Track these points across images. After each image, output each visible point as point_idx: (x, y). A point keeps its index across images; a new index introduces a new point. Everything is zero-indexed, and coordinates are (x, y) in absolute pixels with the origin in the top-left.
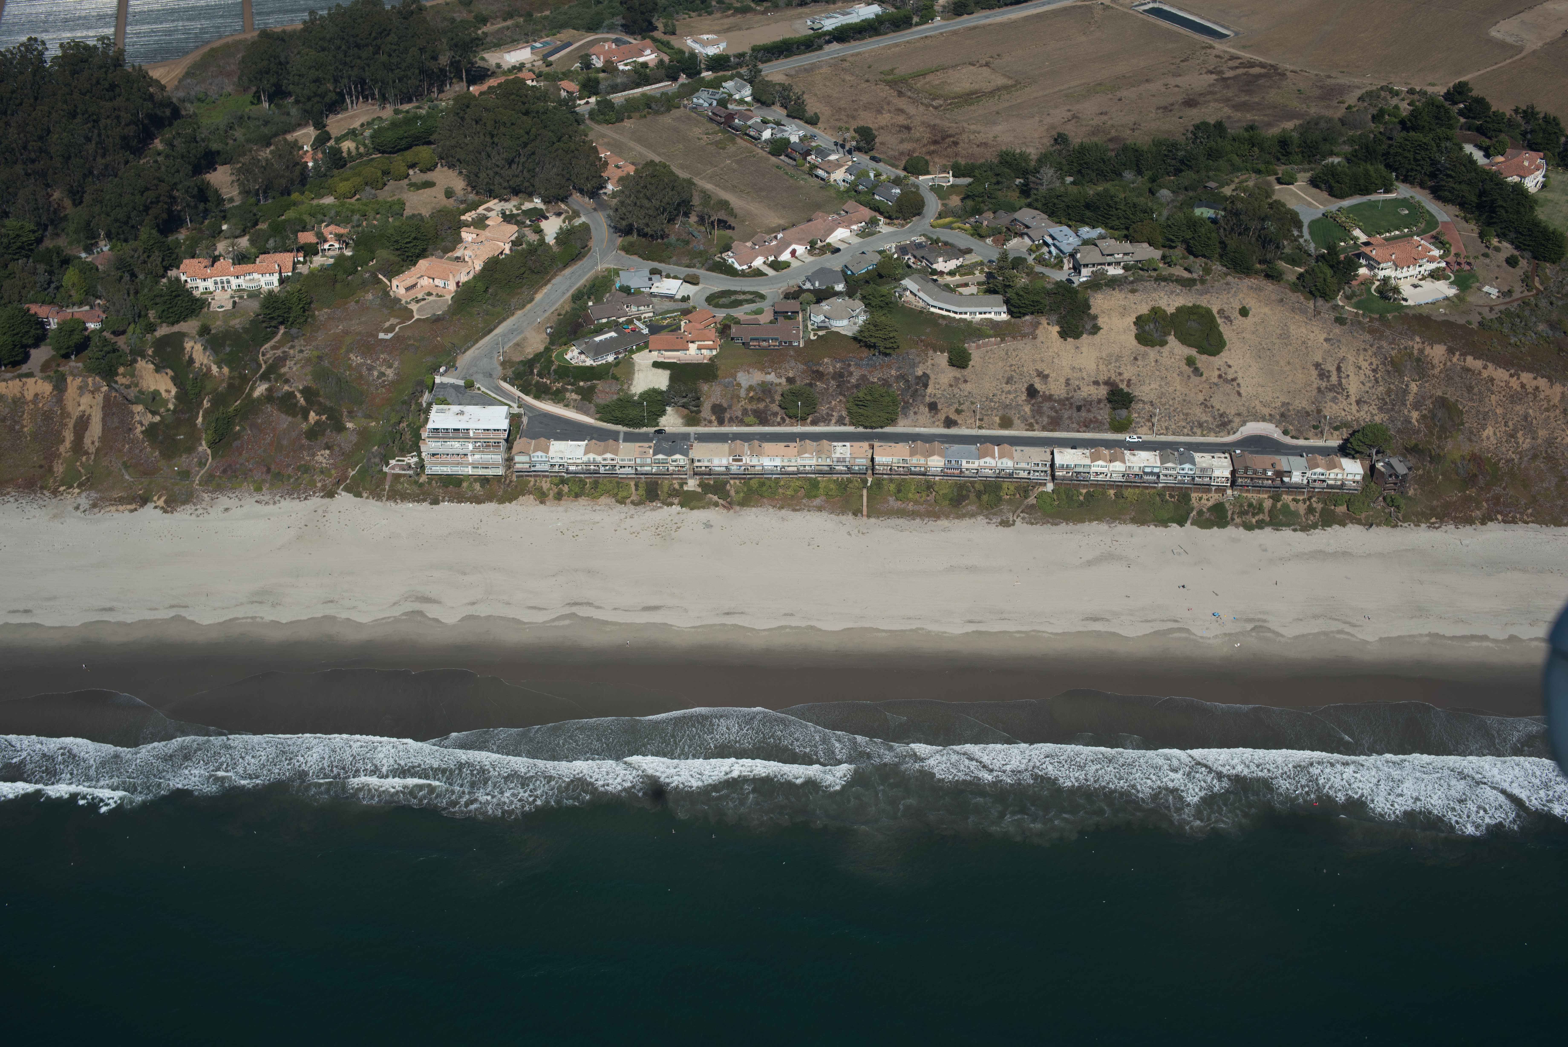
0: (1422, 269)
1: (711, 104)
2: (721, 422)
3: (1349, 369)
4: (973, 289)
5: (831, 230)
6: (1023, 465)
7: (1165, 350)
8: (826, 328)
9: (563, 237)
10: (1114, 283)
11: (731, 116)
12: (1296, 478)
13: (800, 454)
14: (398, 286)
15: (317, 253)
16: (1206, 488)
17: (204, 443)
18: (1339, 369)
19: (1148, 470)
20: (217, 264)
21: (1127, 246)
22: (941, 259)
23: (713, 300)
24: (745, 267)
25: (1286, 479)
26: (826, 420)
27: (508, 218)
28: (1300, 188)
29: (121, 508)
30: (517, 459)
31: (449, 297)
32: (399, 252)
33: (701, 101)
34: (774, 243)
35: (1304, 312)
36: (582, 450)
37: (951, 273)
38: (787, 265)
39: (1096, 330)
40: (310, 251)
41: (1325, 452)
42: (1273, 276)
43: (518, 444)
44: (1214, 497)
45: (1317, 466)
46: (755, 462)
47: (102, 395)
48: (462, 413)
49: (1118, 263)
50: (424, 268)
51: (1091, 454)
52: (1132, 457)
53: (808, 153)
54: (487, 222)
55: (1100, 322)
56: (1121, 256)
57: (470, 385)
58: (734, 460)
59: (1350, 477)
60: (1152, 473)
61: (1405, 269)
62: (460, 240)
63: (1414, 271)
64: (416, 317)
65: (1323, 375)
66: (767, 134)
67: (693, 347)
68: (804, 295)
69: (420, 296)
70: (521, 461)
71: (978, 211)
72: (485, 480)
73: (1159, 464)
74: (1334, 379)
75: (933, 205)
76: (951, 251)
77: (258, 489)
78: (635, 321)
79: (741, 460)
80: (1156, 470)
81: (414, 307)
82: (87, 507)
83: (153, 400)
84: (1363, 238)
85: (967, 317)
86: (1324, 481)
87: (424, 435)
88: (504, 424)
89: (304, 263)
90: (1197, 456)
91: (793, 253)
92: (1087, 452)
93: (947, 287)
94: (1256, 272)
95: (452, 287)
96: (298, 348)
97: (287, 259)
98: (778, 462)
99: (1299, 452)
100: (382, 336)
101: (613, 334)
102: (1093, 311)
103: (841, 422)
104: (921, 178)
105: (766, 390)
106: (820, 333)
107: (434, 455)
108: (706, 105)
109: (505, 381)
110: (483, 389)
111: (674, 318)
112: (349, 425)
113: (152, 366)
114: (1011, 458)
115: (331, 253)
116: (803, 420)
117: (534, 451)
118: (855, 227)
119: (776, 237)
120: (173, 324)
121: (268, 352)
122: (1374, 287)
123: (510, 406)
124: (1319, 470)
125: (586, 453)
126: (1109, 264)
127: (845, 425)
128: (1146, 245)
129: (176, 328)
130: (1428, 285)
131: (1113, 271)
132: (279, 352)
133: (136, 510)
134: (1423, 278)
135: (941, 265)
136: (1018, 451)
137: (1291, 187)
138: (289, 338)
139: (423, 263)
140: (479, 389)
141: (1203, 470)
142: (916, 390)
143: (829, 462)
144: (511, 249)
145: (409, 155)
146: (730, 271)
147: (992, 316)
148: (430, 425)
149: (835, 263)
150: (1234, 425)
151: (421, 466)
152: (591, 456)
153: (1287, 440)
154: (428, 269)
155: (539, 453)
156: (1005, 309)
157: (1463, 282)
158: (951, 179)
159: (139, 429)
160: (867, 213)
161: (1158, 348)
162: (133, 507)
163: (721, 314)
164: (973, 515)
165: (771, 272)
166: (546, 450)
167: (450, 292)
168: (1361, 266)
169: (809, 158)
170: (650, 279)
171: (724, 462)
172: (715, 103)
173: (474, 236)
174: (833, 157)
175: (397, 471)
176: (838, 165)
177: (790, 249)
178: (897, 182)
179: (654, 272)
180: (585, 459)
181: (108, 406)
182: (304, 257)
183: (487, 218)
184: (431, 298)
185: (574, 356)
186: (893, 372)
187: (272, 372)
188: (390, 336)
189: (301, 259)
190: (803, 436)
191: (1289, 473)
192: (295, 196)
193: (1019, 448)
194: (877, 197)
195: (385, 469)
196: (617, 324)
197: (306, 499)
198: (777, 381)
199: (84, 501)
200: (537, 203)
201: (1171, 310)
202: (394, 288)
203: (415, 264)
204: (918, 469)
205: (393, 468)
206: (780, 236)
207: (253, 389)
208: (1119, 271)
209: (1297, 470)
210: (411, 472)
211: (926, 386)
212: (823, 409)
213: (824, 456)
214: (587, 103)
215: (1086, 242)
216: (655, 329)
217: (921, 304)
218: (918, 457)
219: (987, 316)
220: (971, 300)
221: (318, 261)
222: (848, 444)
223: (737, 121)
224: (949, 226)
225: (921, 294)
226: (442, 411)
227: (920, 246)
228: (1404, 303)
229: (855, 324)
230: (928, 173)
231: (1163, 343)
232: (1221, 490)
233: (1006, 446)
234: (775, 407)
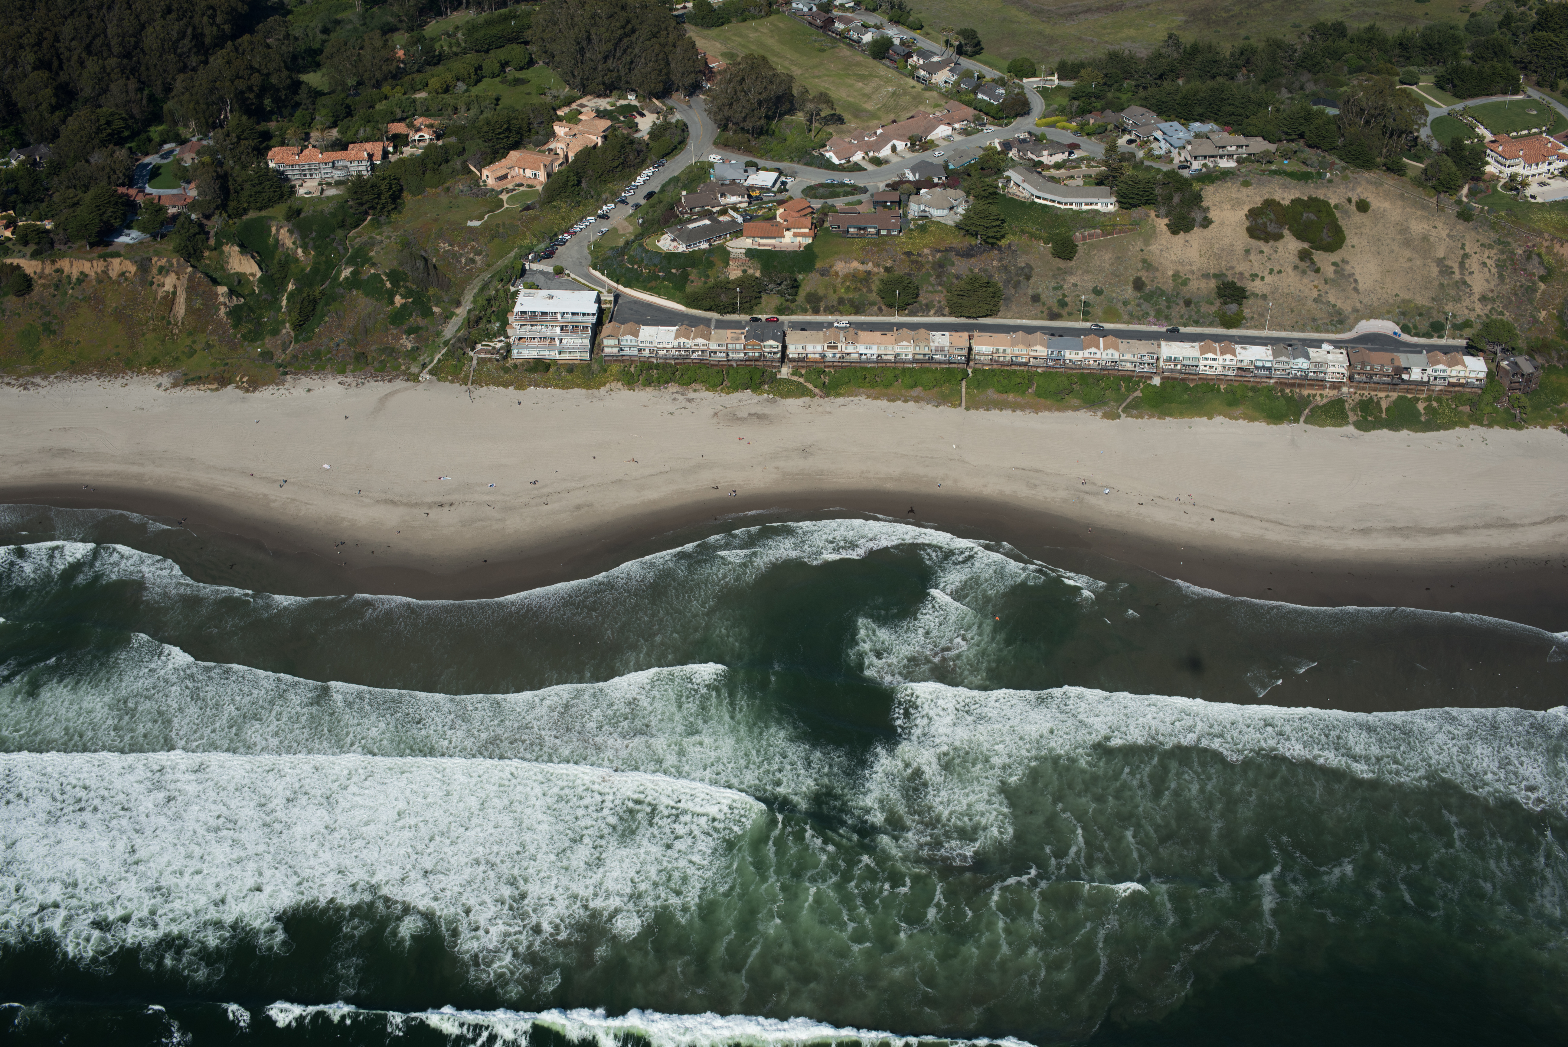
0: (1552, 167)
1: (811, 9)
2: (816, 312)
3: (1473, 264)
4: (1080, 182)
5: (933, 128)
6: (1128, 357)
7: (1280, 244)
8: (927, 217)
9: (656, 132)
10: (1227, 175)
11: (831, 21)
12: (1416, 374)
13: (897, 341)
14: (489, 176)
15: (407, 145)
16: (1321, 383)
17: (288, 325)
18: (1462, 265)
19: (1259, 364)
20: (306, 152)
21: (1242, 139)
22: (1045, 153)
23: (810, 191)
24: (843, 162)
25: (1405, 377)
26: (925, 310)
27: (600, 114)
28: (1422, 89)
29: (202, 387)
30: (606, 342)
31: (540, 188)
32: (491, 144)
33: (801, 6)
34: (874, 138)
35: (1426, 207)
36: (673, 335)
37: (1058, 166)
38: (886, 162)
39: (1206, 223)
40: (399, 141)
41: (1446, 350)
42: (1395, 169)
43: (607, 328)
44: (1330, 393)
45: (1438, 363)
46: (850, 349)
47: (187, 276)
48: (551, 297)
49: (1230, 156)
50: (515, 159)
51: (1201, 347)
52: (1243, 351)
53: (909, 55)
54: (581, 117)
55: (1212, 215)
56: (1234, 148)
57: (559, 271)
58: (829, 347)
59: (1473, 375)
60: (1263, 368)
61: (1534, 167)
62: (553, 134)
63: (1543, 167)
64: (506, 206)
65: (1446, 271)
66: (867, 38)
67: (788, 235)
68: (905, 186)
69: (510, 187)
70: (609, 346)
71: (1083, 112)
72: (571, 368)
73: (1271, 358)
74: (1457, 276)
75: (1038, 104)
76: (1055, 147)
77: (342, 372)
78: (730, 211)
79: (836, 347)
80: (1268, 364)
81: (504, 197)
82: (169, 385)
83: (237, 285)
84: (1489, 136)
85: (1074, 207)
86: (1444, 379)
87: (511, 319)
88: (593, 308)
89: (395, 152)
90: (1312, 352)
91: (894, 149)
92: (1196, 345)
93: (1052, 179)
94: (1377, 166)
95: (542, 177)
96: (385, 234)
97: (376, 148)
98: (875, 350)
99: (1419, 349)
100: (470, 223)
101: (707, 222)
102: (1204, 204)
103: (940, 313)
104: (1025, 80)
105: (863, 280)
106: (920, 222)
107: (520, 338)
108: (806, 9)
109: (595, 268)
111: (770, 209)
112: (436, 309)
113: (237, 248)
114: (1117, 348)
115: (422, 144)
116: (902, 309)
117: (623, 335)
118: (957, 126)
119: (875, 133)
120: (261, 209)
121: (355, 237)
122: (1501, 184)
123: (599, 292)
124: (1440, 367)
125: (676, 338)
126: (1221, 157)
127: (944, 315)
128: (1260, 139)
129: (264, 213)
130: (1558, 183)
131: (1226, 164)
132: (366, 238)
133: (217, 389)
134: (1554, 177)
135: (1046, 158)
136: (1123, 344)
137: (1412, 88)
138: (376, 223)
139: (514, 155)
140: (569, 275)
141: (1318, 364)
142: (1019, 282)
143: (926, 350)
144: (603, 143)
145: (502, 54)
146: (828, 165)
147: (1098, 207)
148: (518, 308)
149: (936, 156)
150: (1351, 321)
151: (508, 349)
152: (682, 340)
153: (1406, 337)
154: (518, 160)
155: (629, 337)
156: (1113, 199)
158: (1056, 81)
159: (223, 310)
160: (970, 112)
161: (1271, 243)
162: (214, 386)
163: (817, 204)
164: (1075, 408)
165: (870, 167)
166: (636, 334)
167: (541, 183)
168: (1487, 163)
169: (910, 60)
170: (746, 171)
171: (819, 348)
172: (815, 9)
173: (567, 129)
174: (935, 59)
175: (483, 355)
176: (939, 66)
177: (889, 146)
178: (1002, 83)
179: (749, 164)
180: (676, 344)
181: (192, 286)
182: (395, 147)
183: (580, 113)
184: (522, 189)
185: (666, 243)
186: (995, 263)
187: (360, 258)
188: (479, 223)
189: (391, 149)
190: (900, 326)
191: (1407, 369)
192: (386, 89)
193: (1125, 341)
194: (980, 96)
195: (471, 353)
196: (711, 213)
197: (390, 381)
198: (876, 270)
199: (166, 380)
200: (632, 99)
201: (1286, 202)
202: (484, 178)
203: (504, 156)
204: (1019, 360)
205: (479, 352)
206: (879, 131)
207: (339, 273)
208: (1232, 164)
209: (1417, 366)
210: (497, 357)
211: (1028, 278)
212: (923, 299)
213: (922, 344)
214: (685, 8)
215: (1197, 136)
216: (749, 217)
217: (1026, 195)
218: (1021, 347)
219: (1094, 207)
220: (1076, 192)
221: (408, 151)
222: (947, 334)
223: (836, 25)
224: (1053, 125)
225: (1025, 185)
226: (529, 295)
227: (1024, 141)
228: (1533, 200)
229: (956, 214)
230: (1034, 75)
231: (1279, 237)
232: (1336, 386)
233: (1110, 338)
234: (873, 296)
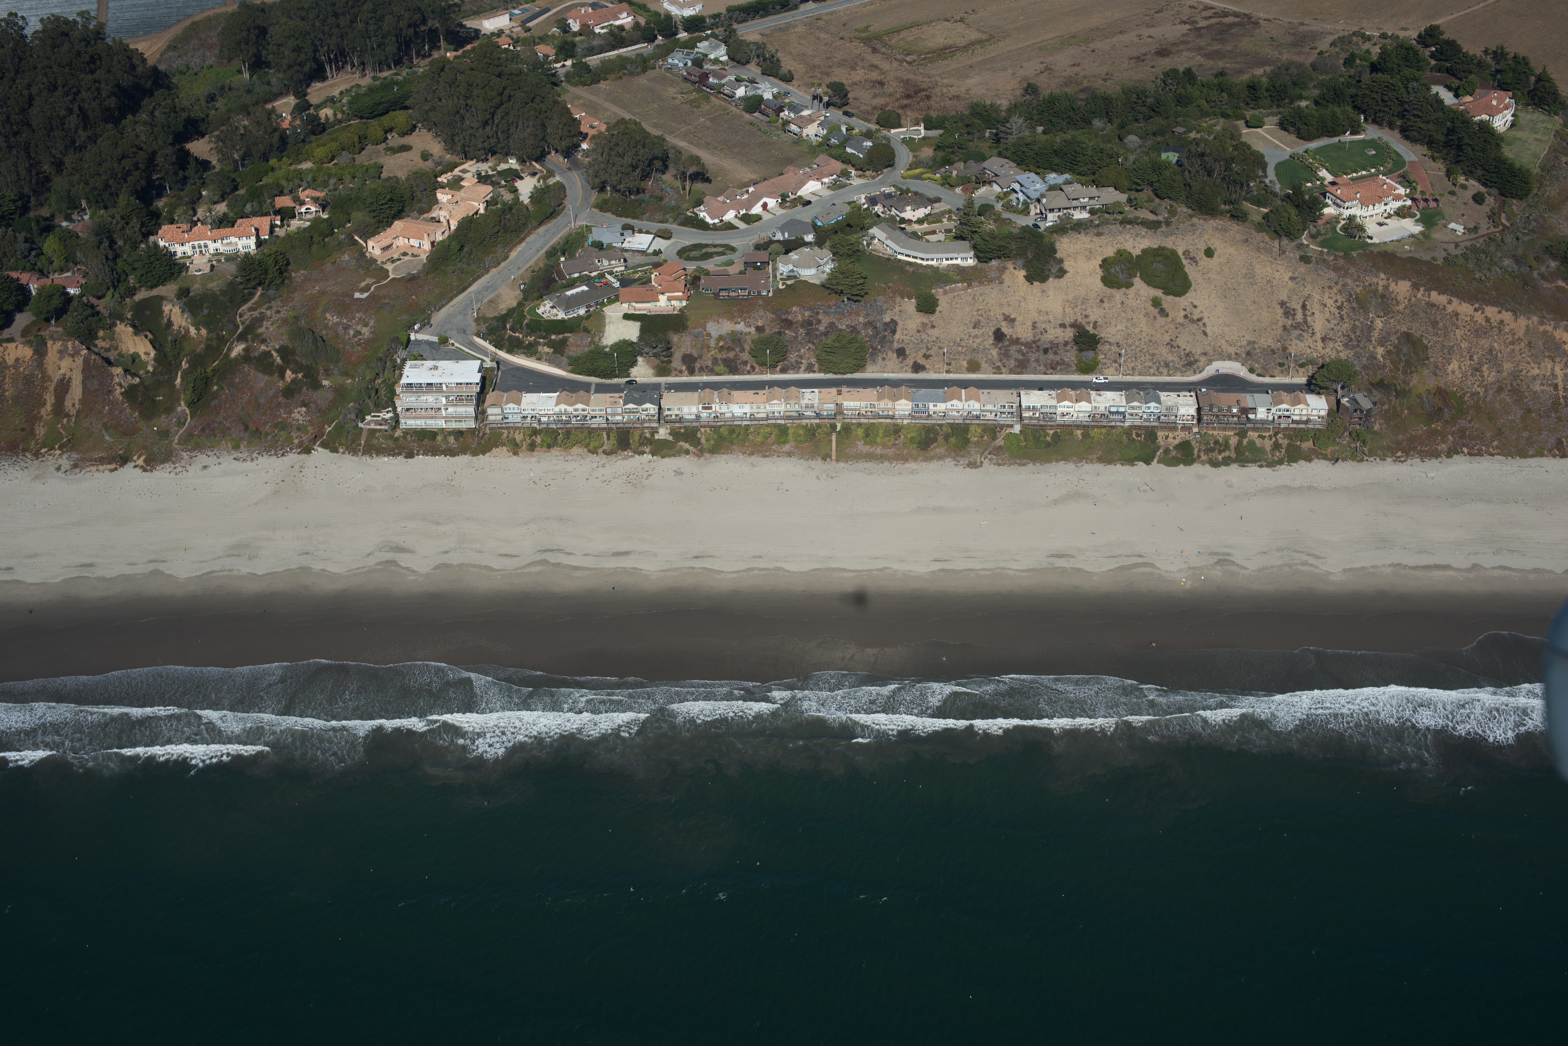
0: (1388, 208)
1: (686, 64)
2: (691, 372)
3: (1314, 306)
4: (941, 236)
5: (803, 183)
6: (989, 407)
7: (1131, 292)
8: (795, 277)
9: (538, 196)
10: (1079, 226)
11: (705, 76)
12: (1261, 414)
13: (768, 400)
14: (374, 247)
15: (294, 217)
16: (1172, 427)
17: (182, 403)
18: (1304, 307)
19: (1113, 409)
20: (195, 229)
21: (1093, 190)
22: (908, 208)
23: (683, 253)
24: (716, 221)
25: (1251, 416)
26: (796, 368)
27: (482, 179)
28: (1267, 131)
29: (101, 468)
30: (490, 411)
31: (424, 257)
32: (375, 214)
33: (676, 61)
34: (746, 196)
35: (1269, 251)
36: (554, 401)
37: (920, 221)
38: (758, 218)
39: (1062, 273)
40: (287, 214)
41: (1290, 389)
42: (1238, 216)
43: (491, 397)
44: (1181, 436)
45: (1282, 403)
46: (724, 409)
47: (82, 359)
48: (436, 368)
49: (1083, 208)
50: (399, 229)
51: (1058, 395)
52: (1098, 398)
53: (780, 109)
54: (463, 183)
55: (1066, 265)
56: (1086, 200)
57: (444, 341)
58: (704, 408)
59: (1315, 412)
60: (1118, 413)
61: (1371, 207)
62: (436, 202)
63: (1380, 208)
64: (392, 276)
65: (1289, 313)
66: (740, 92)
67: (663, 299)
68: (773, 246)
69: (396, 256)
70: (493, 413)
71: (947, 162)
72: (459, 433)
73: (1124, 404)
74: (1299, 317)
75: (904, 156)
76: (920, 200)
77: (236, 447)
78: (607, 276)
79: (710, 408)
80: (1122, 410)
81: (389, 267)
82: (68, 467)
83: (132, 364)
84: (1329, 178)
85: (934, 263)
86: (1289, 417)
87: (398, 390)
88: (477, 378)
89: (282, 226)
90: (1163, 395)
91: (765, 206)
92: (1053, 393)
93: (914, 235)
94: (1222, 213)
95: (427, 246)
96: (274, 309)
97: (263, 223)
98: (747, 409)
99: (1263, 389)
100: (357, 295)
101: (585, 288)
102: (1058, 255)
103: (810, 369)
104: (893, 131)
105: (736, 339)
106: (789, 282)
107: (408, 410)
108: (681, 65)
109: (479, 336)
110: (456, 345)
111: (645, 272)
112: (325, 383)
113: (131, 329)
114: (978, 400)
115: (308, 216)
116: (772, 368)
117: (507, 403)
118: (826, 180)
119: (747, 192)
120: (152, 287)
121: (246, 313)
122: (1340, 226)
123: (483, 361)
124: (1284, 406)
125: (557, 404)
126: (1075, 208)
127: (814, 372)
128: (1111, 189)
129: (155, 292)
130: (1394, 223)
131: (1080, 215)
132: (256, 314)
133: (116, 469)
134: (1389, 216)
135: (909, 213)
136: (984, 394)
137: (1259, 130)
138: (266, 299)
139: (398, 225)
140: (453, 344)
141: (1169, 409)
142: (885, 337)
143: (797, 407)
144: (486, 209)
145: (386, 120)
146: (702, 225)
147: (959, 262)
148: (404, 381)
149: (804, 215)
150: (1200, 364)
151: (396, 420)
152: (563, 407)
153: (1253, 378)
154: (403, 229)
155: (511, 405)
156: (972, 254)
157: (1429, 220)
158: (923, 131)
159: (118, 390)
160: (838, 166)
161: (1123, 290)
162: (113, 466)
163: (691, 267)
164: (941, 458)
165: (742, 225)
166: (518, 402)
167: (425, 251)
168: (1327, 205)
169: (782, 114)
170: (622, 234)
171: (694, 410)
172: (690, 63)
173: (450, 197)
174: (805, 113)
175: (373, 426)
176: (810, 120)
177: (761, 203)
178: (868, 135)
179: (626, 227)
180: (557, 409)
181: (87, 368)
182: (282, 221)
183: (462, 179)
184: (406, 258)
185: (547, 310)
186: (861, 319)
187: (249, 333)
188: (366, 295)
189: (278, 223)
190: (772, 384)
191: (1254, 410)
192: (273, 162)
193: (985, 391)
194: (849, 150)
195: (361, 425)
196: (589, 278)
197: (283, 455)
198: (747, 330)
199: (65, 462)
200: (513, 163)
201: (1136, 252)
202: (370, 249)
203: (390, 225)
204: (886, 413)
205: (369, 423)
206: (751, 189)
207: (230, 349)
208: (1085, 215)
209: (1262, 406)
210: (386, 427)
211: (894, 332)
212: (793, 357)
213: (792, 402)
214: (564, 66)
215: (1052, 188)
216: (625, 282)
217: (889, 251)
218: (886, 400)
219: (954, 262)
220: (938, 247)
221: (295, 224)
222: (816, 390)
223: (711, 80)
224: (918, 177)
225: (889, 242)
226: (415, 367)
227: (889, 196)
228: (1369, 241)
229: (823, 272)
230: (900, 126)
231: (1129, 285)
232: (1186, 428)
233: (972, 389)
234: (745, 356)
